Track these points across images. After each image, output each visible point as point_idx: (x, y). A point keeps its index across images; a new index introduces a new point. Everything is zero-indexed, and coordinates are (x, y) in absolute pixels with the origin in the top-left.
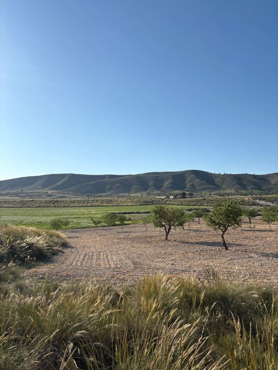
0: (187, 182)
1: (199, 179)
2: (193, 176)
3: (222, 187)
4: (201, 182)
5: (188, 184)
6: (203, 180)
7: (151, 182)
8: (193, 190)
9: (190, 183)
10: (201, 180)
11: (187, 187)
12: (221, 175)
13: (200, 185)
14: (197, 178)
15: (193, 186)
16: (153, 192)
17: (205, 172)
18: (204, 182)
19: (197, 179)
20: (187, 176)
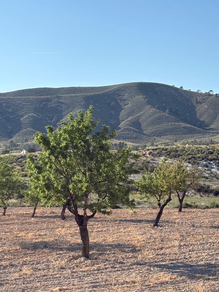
0: (123, 113)
1: (153, 106)
2: (140, 98)
3: (212, 126)
4: (157, 115)
5: (123, 120)
6: (163, 109)
7: (26, 113)
8: (135, 136)
9: (130, 118)
10: (158, 108)
11: (120, 128)
12: (212, 95)
13: (153, 123)
14: (148, 103)
15: (137, 124)
16: (27, 140)
17: (173, 88)
18: (166, 114)
19: (149, 106)
20: (125, 97)
